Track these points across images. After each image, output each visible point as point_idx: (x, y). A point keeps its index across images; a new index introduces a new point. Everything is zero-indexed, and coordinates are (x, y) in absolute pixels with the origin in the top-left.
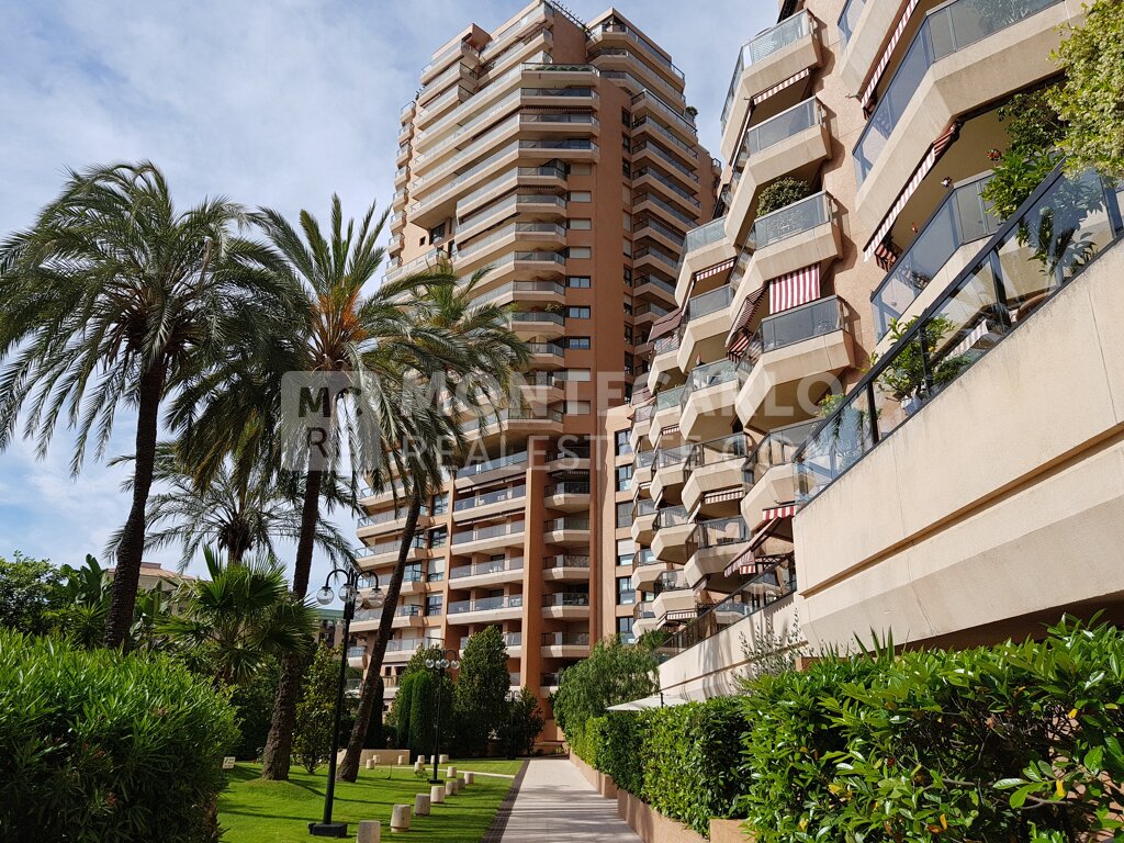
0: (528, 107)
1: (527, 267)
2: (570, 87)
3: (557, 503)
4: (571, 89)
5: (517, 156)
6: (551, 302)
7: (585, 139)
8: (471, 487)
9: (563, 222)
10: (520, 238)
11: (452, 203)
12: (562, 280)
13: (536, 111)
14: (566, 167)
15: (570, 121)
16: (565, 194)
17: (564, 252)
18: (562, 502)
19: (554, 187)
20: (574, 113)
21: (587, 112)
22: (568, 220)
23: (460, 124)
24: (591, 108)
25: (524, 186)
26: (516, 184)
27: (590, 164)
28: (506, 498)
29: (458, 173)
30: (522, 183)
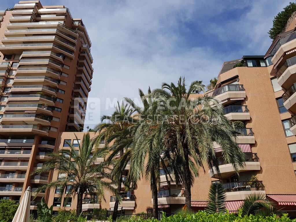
0: (57, 35)
1: (48, 82)
2: (69, 35)
3: (41, 158)
4: (69, 36)
5: (52, 48)
6: (53, 95)
7: (71, 52)
8: (5, 146)
9: (61, 73)
10: (47, 72)
11: (21, 51)
12: (57, 89)
13: (59, 37)
14: (64, 57)
15: (67, 44)
16: (63, 65)
17: (59, 81)
18: (43, 158)
19: (60, 61)
20: (70, 43)
21: (73, 44)
22: (62, 72)
23: (29, 28)
24: (75, 44)
25: (51, 57)
26: (50, 56)
27: (71, 59)
28: (20, 153)
29: (24, 43)
30: (51, 56)
